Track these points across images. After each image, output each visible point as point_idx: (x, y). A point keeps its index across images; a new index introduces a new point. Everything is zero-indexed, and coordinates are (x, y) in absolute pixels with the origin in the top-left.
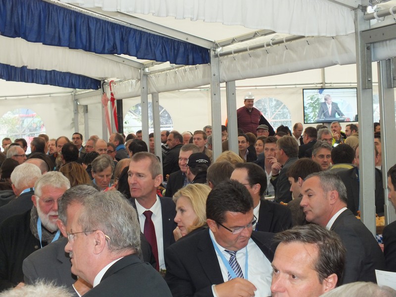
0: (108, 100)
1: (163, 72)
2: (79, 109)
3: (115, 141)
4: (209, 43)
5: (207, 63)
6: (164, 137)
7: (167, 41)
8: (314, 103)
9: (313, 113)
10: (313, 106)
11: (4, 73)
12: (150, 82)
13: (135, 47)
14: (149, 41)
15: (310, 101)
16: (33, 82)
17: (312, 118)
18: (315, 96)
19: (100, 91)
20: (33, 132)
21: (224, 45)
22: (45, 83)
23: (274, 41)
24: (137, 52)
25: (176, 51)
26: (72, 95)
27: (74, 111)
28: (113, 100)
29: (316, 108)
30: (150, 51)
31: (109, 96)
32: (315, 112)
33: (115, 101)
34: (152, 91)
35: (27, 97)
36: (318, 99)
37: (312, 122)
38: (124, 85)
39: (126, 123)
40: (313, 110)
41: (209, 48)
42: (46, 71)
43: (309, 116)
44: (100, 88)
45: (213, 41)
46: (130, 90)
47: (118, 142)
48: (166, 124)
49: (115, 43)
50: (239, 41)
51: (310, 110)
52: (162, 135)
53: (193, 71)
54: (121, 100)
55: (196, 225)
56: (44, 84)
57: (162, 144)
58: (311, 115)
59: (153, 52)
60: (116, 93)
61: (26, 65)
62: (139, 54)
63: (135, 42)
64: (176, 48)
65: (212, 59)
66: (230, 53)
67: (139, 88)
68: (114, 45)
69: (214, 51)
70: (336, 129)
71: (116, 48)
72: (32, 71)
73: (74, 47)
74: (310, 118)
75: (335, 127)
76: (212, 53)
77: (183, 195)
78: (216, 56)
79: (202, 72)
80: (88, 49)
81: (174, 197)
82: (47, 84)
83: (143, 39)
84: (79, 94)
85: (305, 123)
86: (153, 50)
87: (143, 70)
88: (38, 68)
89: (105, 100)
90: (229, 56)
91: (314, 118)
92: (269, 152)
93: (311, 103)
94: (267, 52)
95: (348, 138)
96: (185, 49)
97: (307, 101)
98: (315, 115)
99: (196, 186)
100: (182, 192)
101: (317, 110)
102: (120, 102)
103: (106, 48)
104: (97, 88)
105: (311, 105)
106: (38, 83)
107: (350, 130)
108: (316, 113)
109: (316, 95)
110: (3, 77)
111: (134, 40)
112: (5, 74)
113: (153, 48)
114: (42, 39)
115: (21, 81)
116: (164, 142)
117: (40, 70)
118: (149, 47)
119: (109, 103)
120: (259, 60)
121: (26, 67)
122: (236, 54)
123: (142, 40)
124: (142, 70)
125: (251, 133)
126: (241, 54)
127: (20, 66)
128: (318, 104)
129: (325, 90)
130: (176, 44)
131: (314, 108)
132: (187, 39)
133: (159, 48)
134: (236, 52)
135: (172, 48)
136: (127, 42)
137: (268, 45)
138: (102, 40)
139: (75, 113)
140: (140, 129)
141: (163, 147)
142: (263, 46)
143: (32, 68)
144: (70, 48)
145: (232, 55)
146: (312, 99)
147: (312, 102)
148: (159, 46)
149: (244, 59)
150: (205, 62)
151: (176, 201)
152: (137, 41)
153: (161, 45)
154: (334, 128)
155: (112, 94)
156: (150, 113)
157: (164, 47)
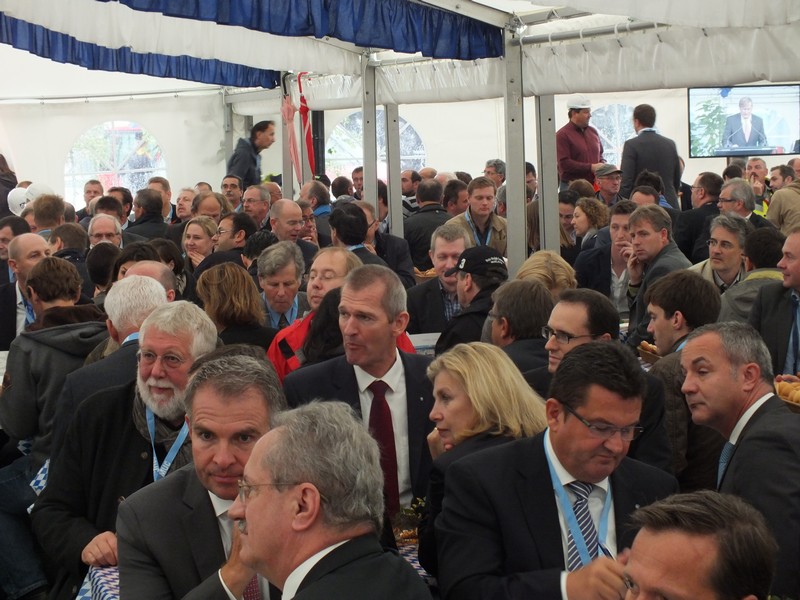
0: (295, 110)
1: (408, 65)
2: (235, 123)
3: (310, 197)
4: (501, 16)
5: (497, 56)
6: (407, 183)
7: (418, 11)
8: (710, 116)
9: (709, 136)
10: (708, 123)
11: (83, 55)
12: (382, 81)
13: (351, 23)
14: (379, 9)
15: (702, 112)
16: (141, 72)
17: (706, 147)
18: (713, 102)
19: (278, 90)
20: (141, 170)
21: (532, 21)
22: (168, 74)
23: (635, 24)
24: (355, 32)
25: (434, 31)
26: (220, 93)
27: (224, 126)
28: (304, 110)
29: (715, 127)
30: (382, 29)
31: (297, 102)
32: (712, 134)
33: (310, 114)
34: (384, 100)
35: (129, 97)
36: (718, 108)
37: (705, 155)
38: (327, 84)
39: (330, 151)
40: (709, 131)
41: (502, 26)
42: (169, 57)
43: (700, 142)
44: (279, 85)
45: (511, 12)
46: (339, 95)
47: (315, 200)
48: (412, 154)
49: (310, 14)
50: (563, 17)
51: (702, 130)
52: (404, 180)
53: (468, 69)
54: (322, 113)
55: (473, 429)
56: (165, 76)
57: (404, 197)
58: (705, 140)
59: (388, 33)
60: (311, 97)
61: (128, 45)
62: (359, 35)
63: (353, 11)
64: (435, 24)
65: (508, 50)
66: (544, 40)
67: (359, 92)
68: (308, 18)
69: (512, 31)
70: (757, 172)
71: (313, 24)
72: (141, 56)
73: (227, 21)
74: (701, 147)
75: (756, 167)
76: (508, 36)
77: (448, 366)
78: (515, 43)
79: (487, 73)
80: (255, 25)
81: (428, 369)
82: (170, 76)
83: (367, 5)
84: (235, 94)
85: (690, 157)
86: (388, 29)
87: (368, 57)
88: (153, 51)
89: (289, 109)
90: (543, 45)
91: (710, 146)
92: (620, 233)
93: (704, 116)
94: (620, 44)
95: (776, 192)
96: (453, 28)
97: (697, 112)
98: (712, 141)
99: (474, 347)
100: (446, 361)
101: (717, 131)
102: (319, 116)
103: (293, 25)
104: (272, 87)
105: (704, 120)
106: (152, 75)
107: (781, 178)
108: (714, 137)
109: (716, 99)
110: (83, 63)
111: (350, 9)
112: (86, 55)
113: (388, 24)
114: (161, 7)
115: (118, 70)
116: (407, 194)
117: (157, 55)
118: (381, 23)
119: (297, 113)
120: (605, 58)
121: (129, 49)
122: (556, 44)
123: (367, 9)
124: (364, 57)
125: (584, 181)
126: (566, 43)
127: (116, 46)
128: (719, 118)
129: (733, 90)
130: (435, 17)
131: (711, 127)
132: (457, 7)
133: (401, 25)
134: (555, 38)
135: (428, 25)
136: (336, 11)
137: (622, 30)
138: (284, 7)
139: (227, 132)
140: (361, 164)
141: (405, 203)
142: (611, 32)
143: (140, 52)
144: (218, 23)
145: (547, 44)
146: (706, 107)
147: (707, 113)
148: (400, 20)
149: (573, 53)
150: (494, 53)
151: (434, 379)
152: (357, 10)
153: (404, 20)
154: (753, 170)
155: (303, 99)
156: (381, 133)
157: (409, 23)
